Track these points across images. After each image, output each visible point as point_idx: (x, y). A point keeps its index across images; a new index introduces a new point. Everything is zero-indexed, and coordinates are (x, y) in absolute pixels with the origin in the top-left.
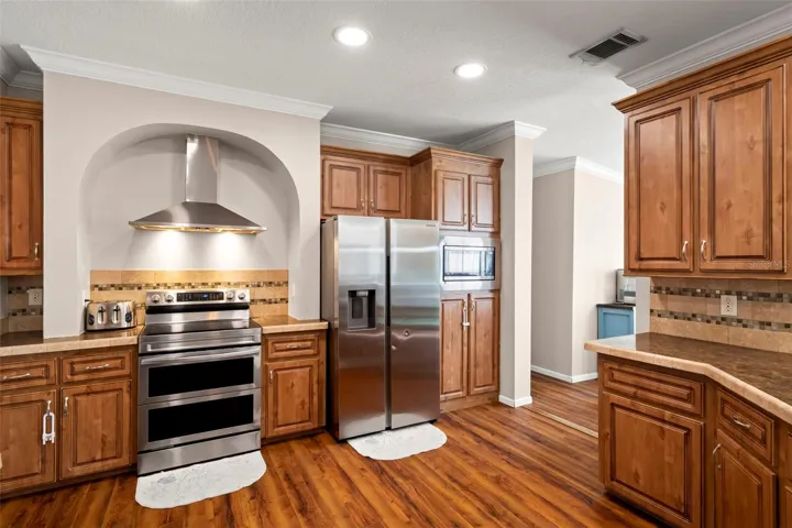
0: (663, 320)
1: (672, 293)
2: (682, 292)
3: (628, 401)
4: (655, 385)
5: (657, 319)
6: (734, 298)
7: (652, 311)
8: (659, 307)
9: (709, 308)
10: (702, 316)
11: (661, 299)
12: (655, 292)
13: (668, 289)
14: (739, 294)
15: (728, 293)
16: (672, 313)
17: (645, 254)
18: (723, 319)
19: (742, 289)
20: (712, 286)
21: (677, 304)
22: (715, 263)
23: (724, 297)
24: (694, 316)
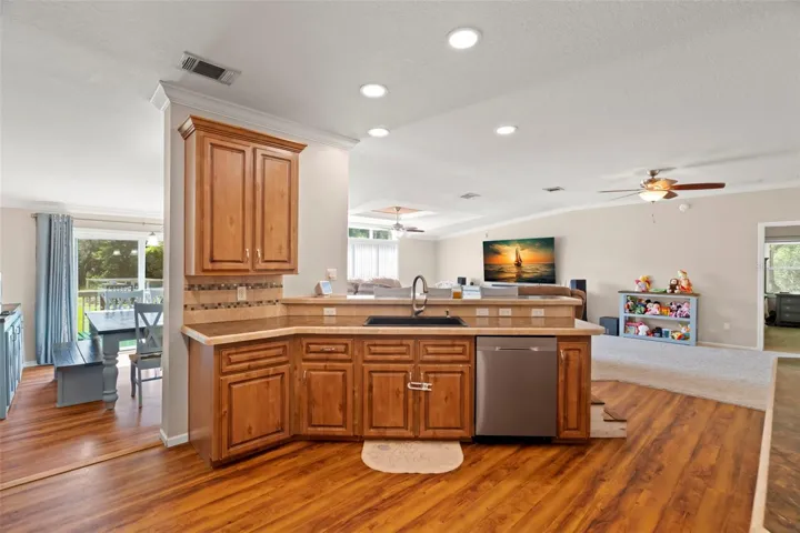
0: (195, 312)
1: (203, 289)
2: (211, 287)
3: (243, 374)
4: (262, 354)
5: (190, 312)
6: (244, 288)
7: (185, 306)
8: (192, 301)
9: (229, 297)
10: (225, 304)
11: (194, 294)
12: (189, 289)
13: (200, 286)
14: (247, 285)
15: (241, 285)
16: (203, 305)
17: (216, 258)
18: (238, 303)
19: (248, 282)
20: (232, 281)
21: (206, 297)
22: (264, 264)
23: (239, 288)
24: (219, 304)
